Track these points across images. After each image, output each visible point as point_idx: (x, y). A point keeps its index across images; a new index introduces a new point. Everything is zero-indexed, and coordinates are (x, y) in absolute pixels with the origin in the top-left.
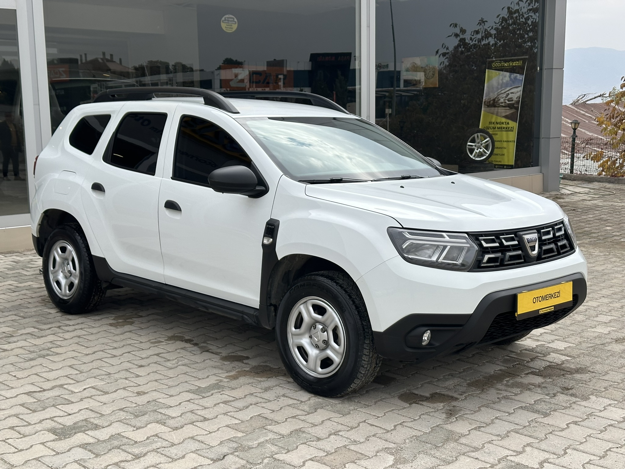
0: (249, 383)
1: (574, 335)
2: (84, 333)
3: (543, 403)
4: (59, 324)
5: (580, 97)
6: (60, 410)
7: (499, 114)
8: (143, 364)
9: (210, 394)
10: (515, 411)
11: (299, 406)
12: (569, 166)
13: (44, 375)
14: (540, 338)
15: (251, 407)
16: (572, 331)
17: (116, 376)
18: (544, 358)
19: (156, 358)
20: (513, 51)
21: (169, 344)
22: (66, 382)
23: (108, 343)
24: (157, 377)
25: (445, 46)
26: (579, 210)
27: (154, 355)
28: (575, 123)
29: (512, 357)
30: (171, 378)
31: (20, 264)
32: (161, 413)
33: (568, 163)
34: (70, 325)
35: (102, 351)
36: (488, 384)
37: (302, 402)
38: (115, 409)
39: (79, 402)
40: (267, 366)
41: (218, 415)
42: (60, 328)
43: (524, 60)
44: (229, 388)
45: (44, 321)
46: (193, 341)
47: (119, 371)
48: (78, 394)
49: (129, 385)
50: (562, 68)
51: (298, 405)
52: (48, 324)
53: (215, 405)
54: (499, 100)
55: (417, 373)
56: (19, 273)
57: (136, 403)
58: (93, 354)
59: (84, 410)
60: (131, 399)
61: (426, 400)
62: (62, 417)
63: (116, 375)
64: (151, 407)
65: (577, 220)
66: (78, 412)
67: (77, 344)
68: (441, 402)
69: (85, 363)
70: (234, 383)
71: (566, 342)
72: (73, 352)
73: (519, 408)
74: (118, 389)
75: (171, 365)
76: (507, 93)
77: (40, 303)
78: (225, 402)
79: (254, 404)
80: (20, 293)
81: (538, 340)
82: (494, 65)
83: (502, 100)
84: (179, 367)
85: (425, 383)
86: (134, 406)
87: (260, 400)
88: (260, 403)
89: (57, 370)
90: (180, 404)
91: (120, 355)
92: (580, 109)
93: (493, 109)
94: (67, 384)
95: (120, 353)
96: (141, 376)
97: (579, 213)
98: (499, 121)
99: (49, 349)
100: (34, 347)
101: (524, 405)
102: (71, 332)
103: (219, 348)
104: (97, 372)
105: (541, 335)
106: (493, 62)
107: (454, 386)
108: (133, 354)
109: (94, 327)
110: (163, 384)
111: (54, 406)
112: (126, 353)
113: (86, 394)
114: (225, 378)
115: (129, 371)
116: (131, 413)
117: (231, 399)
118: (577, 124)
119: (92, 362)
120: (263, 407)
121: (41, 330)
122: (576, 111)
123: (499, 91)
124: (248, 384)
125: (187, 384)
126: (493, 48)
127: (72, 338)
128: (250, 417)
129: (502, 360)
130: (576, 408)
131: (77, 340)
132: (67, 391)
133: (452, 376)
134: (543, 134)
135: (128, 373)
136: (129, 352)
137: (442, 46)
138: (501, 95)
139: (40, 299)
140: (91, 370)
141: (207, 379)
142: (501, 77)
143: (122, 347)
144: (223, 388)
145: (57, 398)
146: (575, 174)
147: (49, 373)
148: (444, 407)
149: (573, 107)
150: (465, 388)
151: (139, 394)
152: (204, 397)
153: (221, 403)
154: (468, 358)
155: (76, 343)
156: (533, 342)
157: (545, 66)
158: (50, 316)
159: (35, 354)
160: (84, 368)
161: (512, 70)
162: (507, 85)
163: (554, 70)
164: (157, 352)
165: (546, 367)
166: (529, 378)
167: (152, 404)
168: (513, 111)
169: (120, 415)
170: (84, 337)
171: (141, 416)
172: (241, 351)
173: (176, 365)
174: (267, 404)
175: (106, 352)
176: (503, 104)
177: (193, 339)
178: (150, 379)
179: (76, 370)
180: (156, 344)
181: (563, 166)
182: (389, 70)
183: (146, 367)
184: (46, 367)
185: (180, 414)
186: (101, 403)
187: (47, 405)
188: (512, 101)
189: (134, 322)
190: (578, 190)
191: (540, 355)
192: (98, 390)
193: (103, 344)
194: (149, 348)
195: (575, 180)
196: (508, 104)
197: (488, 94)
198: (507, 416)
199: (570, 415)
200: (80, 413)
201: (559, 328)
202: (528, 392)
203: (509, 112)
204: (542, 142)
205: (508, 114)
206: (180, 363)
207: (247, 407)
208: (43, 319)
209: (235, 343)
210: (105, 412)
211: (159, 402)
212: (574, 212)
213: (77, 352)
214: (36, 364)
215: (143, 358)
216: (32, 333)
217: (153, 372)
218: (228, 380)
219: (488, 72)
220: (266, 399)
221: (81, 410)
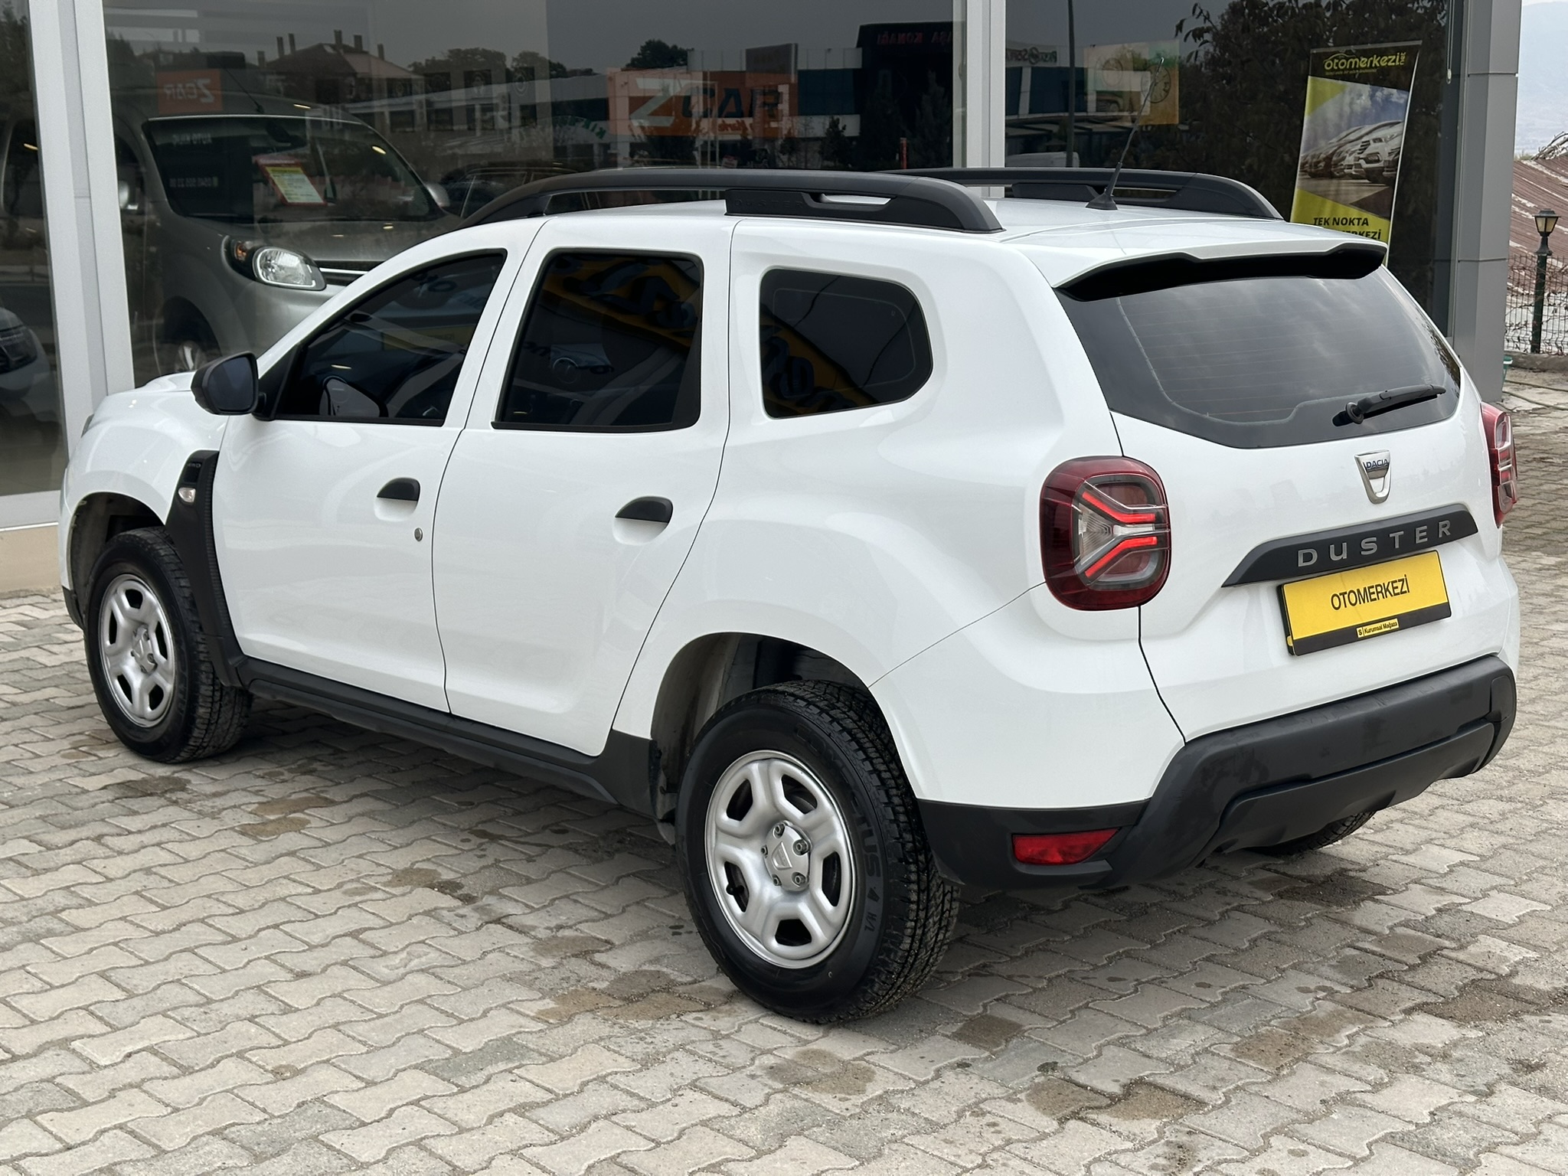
0: (601, 1039)
1: (1547, 871)
2: (164, 857)
3: (1455, 1121)
4: (99, 829)
5: (1558, 141)
6: (45, 1130)
7: (1343, 197)
8: (307, 968)
9: (481, 1076)
10: (1372, 1153)
11: (733, 1127)
12: (1527, 333)
13: (23, 1004)
14: (1447, 884)
15: (594, 1125)
16: (1540, 856)
17: (226, 1009)
18: (1461, 956)
19: (349, 948)
20: (1382, 25)
21: (395, 896)
22: (81, 1031)
23: (223, 893)
24: (341, 1011)
25: (1201, 12)
26: (1555, 460)
27: (345, 935)
28: (1547, 218)
29: (1366, 951)
30: (380, 1016)
31: (36, 630)
32: (330, 1147)
33: (1526, 325)
34: (130, 833)
35: (202, 921)
36: (1295, 1046)
37: (745, 1110)
38: (200, 1131)
39: (103, 1101)
40: (658, 974)
41: (493, 1159)
42: (100, 843)
43: (1411, 52)
44: (541, 1054)
45: (60, 818)
46: (459, 886)
47: (237, 993)
48: (106, 1071)
49: (255, 1043)
50: (1512, 74)
51: (733, 1121)
52: (71, 827)
53: (490, 1120)
54: (1344, 159)
55: (1086, 1006)
56: (28, 659)
57: (264, 1111)
58: (174, 930)
59: (111, 1133)
60: (251, 1094)
61: (1109, 1106)
62: (47, 1155)
63: (225, 1005)
64: (305, 1127)
65: (1551, 492)
66: (95, 1139)
67: (136, 897)
68: (1155, 1115)
69: (147, 963)
70: (557, 1038)
71: (1523, 896)
72: (121, 924)
73: (1383, 1139)
74: (222, 1058)
75: (386, 971)
76: (1364, 139)
77: (64, 756)
78: (522, 1110)
79: (606, 1117)
80: (17, 723)
81: (1442, 890)
82: (1329, 65)
83: (1350, 160)
84: (409, 977)
85: (1109, 1043)
86: (258, 1119)
87: (624, 1101)
88: (624, 1111)
89: (63, 986)
90: (391, 1111)
91: (250, 937)
92: (1558, 173)
93: (1324, 182)
94: (81, 1037)
95: (250, 930)
96: (297, 1010)
97: (1556, 469)
98: (1340, 215)
99: (56, 913)
100: (16, 905)
101: (1398, 1127)
102: (128, 854)
103: (533, 910)
104: (174, 995)
105: (1451, 871)
106: (1327, 55)
107: (1193, 1056)
108: (286, 933)
109: (195, 838)
110: (354, 1038)
111: (30, 1115)
112: (268, 927)
113: (130, 1072)
114: (533, 1018)
115: (266, 993)
116: (242, 1147)
117: (541, 1096)
118: (1553, 221)
119: (166, 959)
120: (628, 1128)
121: (49, 849)
122: (1549, 178)
123: (1344, 134)
124: (596, 1042)
125: (422, 1041)
126: (1328, 14)
127: (129, 874)
128: (586, 1165)
129: (1334, 963)
130: (1554, 1139)
131: (138, 882)
132: (77, 1062)
133: (1190, 1018)
134: (1459, 251)
135: (262, 997)
136: (276, 926)
137: (1194, 12)
138: (1348, 146)
139: (66, 744)
140: (159, 986)
141: (482, 1023)
142: (1347, 99)
143: (261, 907)
144: (523, 1056)
145: (44, 1085)
146: (1546, 355)
147: (40, 997)
148: (1161, 1133)
149: (1539, 167)
150: (1226, 1064)
151: (279, 1074)
152: (463, 1090)
153: (509, 1110)
154: (1238, 951)
155: (137, 893)
156: (1427, 897)
157: (1467, 69)
158: (83, 801)
159: (15, 929)
160: (142, 980)
161: (1379, 79)
162: (1364, 118)
163: (1491, 78)
164: (354, 927)
165: (1465, 985)
166: (1412, 1024)
167: (309, 1112)
168: (1378, 189)
169: (210, 1153)
170: (162, 871)
171: (273, 1156)
172: (593, 921)
173: (402, 971)
174: (644, 1115)
175: (211, 926)
176: (1353, 171)
177: (463, 881)
178: (318, 1023)
179: (118, 986)
180: (358, 898)
181: (1511, 333)
182: (1058, 65)
183: (315, 980)
184: (35, 975)
185: (383, 1154)
186: (167, 1105)
187: (10, 1114)
188: (1378, 161)
189: (309, 822)
190: (1551, 398)
191: (1447, 943)
192: (165, 1059)
193: (209, 896)
194: (336, 913)
195: (1544, 371)
196: (1367, 170)
197: (1314, 142)
198: (1349, 1168)
199: (1536, 1166)
200: (98, 1143)
201: (1504, 846)
202: (1414, 1079)
203: (1368, 191)
204: (1458, 271)
205: (1366, 195)
206: (414, 964)
207: (584, 1128)
208: (62, 809)
209: (577, 893)
210: (171, 1141)
211: (332, 1106)
212: (1542, 465)
213: (131, 923)
214: (9, 964)
215: (312, 948)
216: (23, 859)
217: (333, 996)
218: (541, 1026)
219: (1313, 82)
220: (641, 1099)
221: (103, 1132)
